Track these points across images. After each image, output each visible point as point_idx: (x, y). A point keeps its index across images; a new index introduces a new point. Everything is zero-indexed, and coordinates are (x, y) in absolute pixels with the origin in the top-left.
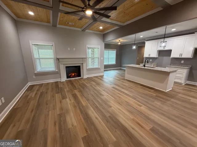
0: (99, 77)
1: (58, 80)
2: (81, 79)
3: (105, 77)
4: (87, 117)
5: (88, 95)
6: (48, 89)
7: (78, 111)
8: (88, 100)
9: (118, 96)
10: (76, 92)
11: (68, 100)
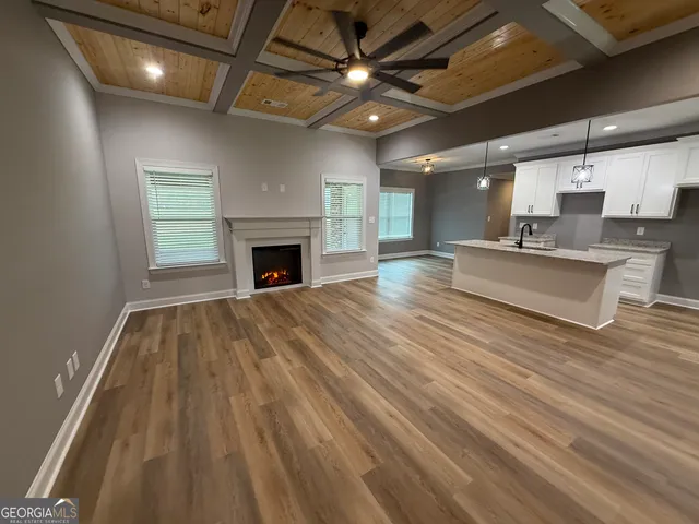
0: (362, 284)
1: (227, 294)
2: (303, 289)
3: (381, 282)
4: (360, 414)
5: (344, 342)
6: (198, 326)
7: (326, 394)
8: (347, 358)
9: (443, 346)
10: (299, 333)
11: (278, 358)
